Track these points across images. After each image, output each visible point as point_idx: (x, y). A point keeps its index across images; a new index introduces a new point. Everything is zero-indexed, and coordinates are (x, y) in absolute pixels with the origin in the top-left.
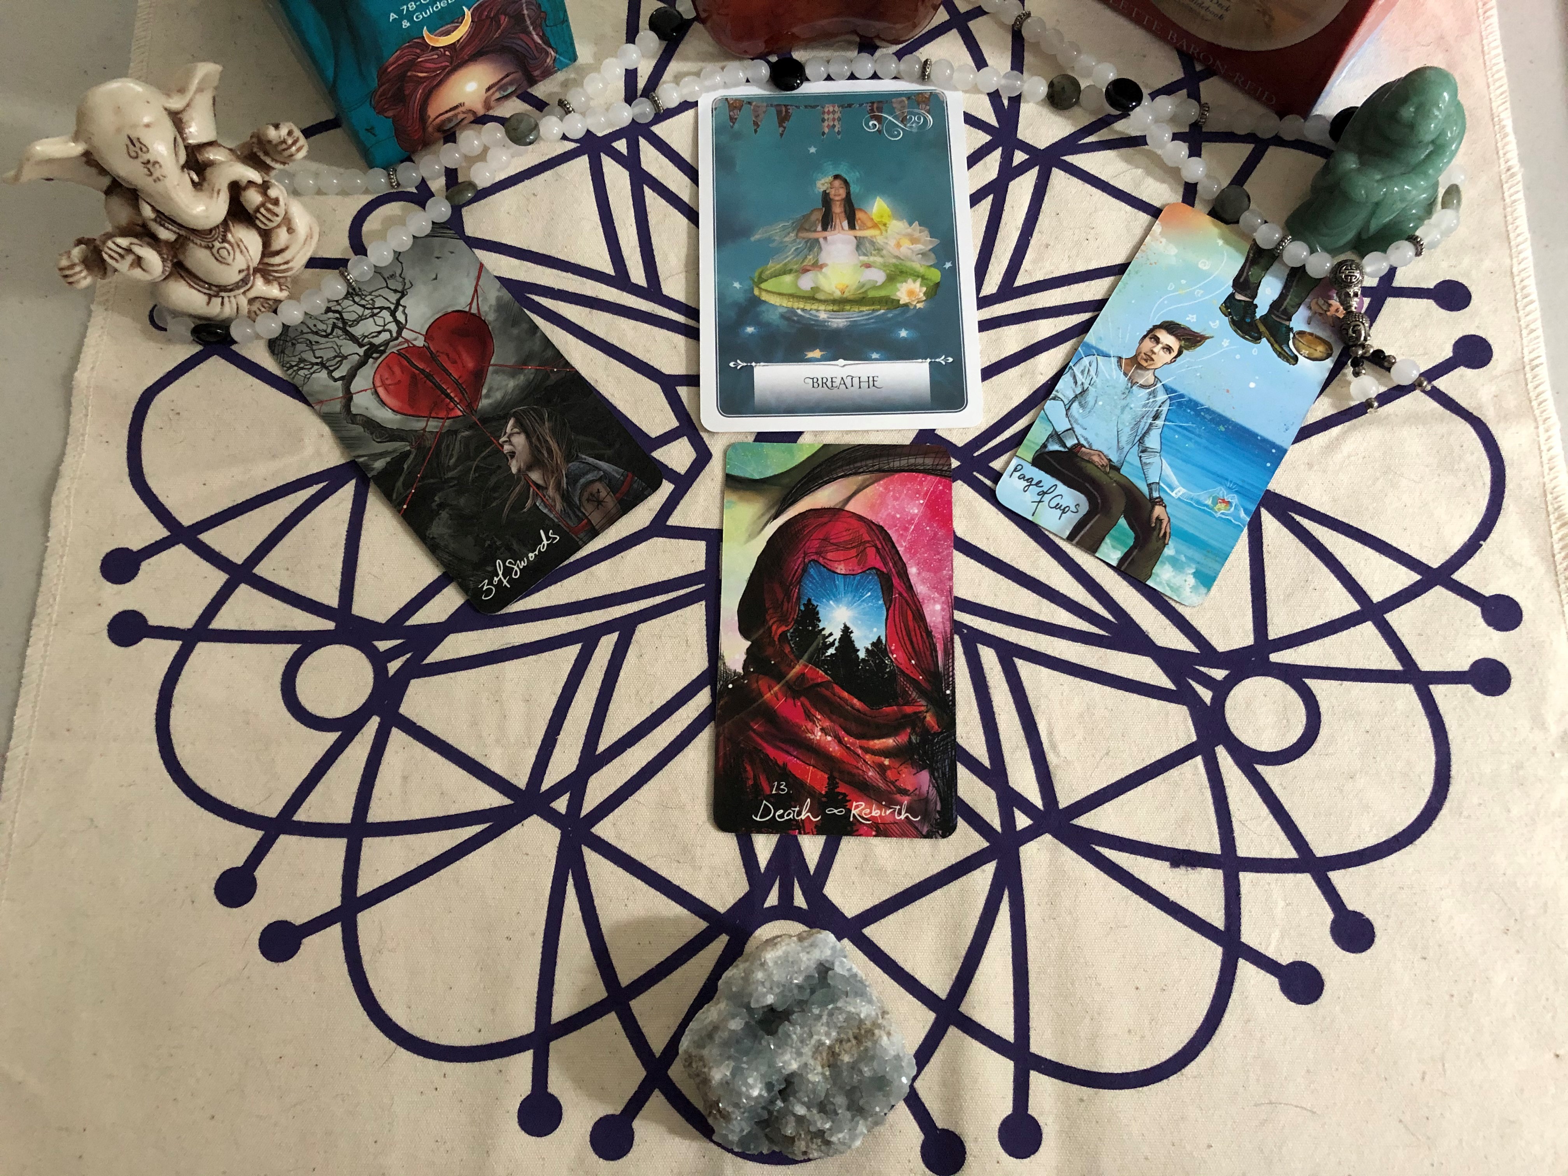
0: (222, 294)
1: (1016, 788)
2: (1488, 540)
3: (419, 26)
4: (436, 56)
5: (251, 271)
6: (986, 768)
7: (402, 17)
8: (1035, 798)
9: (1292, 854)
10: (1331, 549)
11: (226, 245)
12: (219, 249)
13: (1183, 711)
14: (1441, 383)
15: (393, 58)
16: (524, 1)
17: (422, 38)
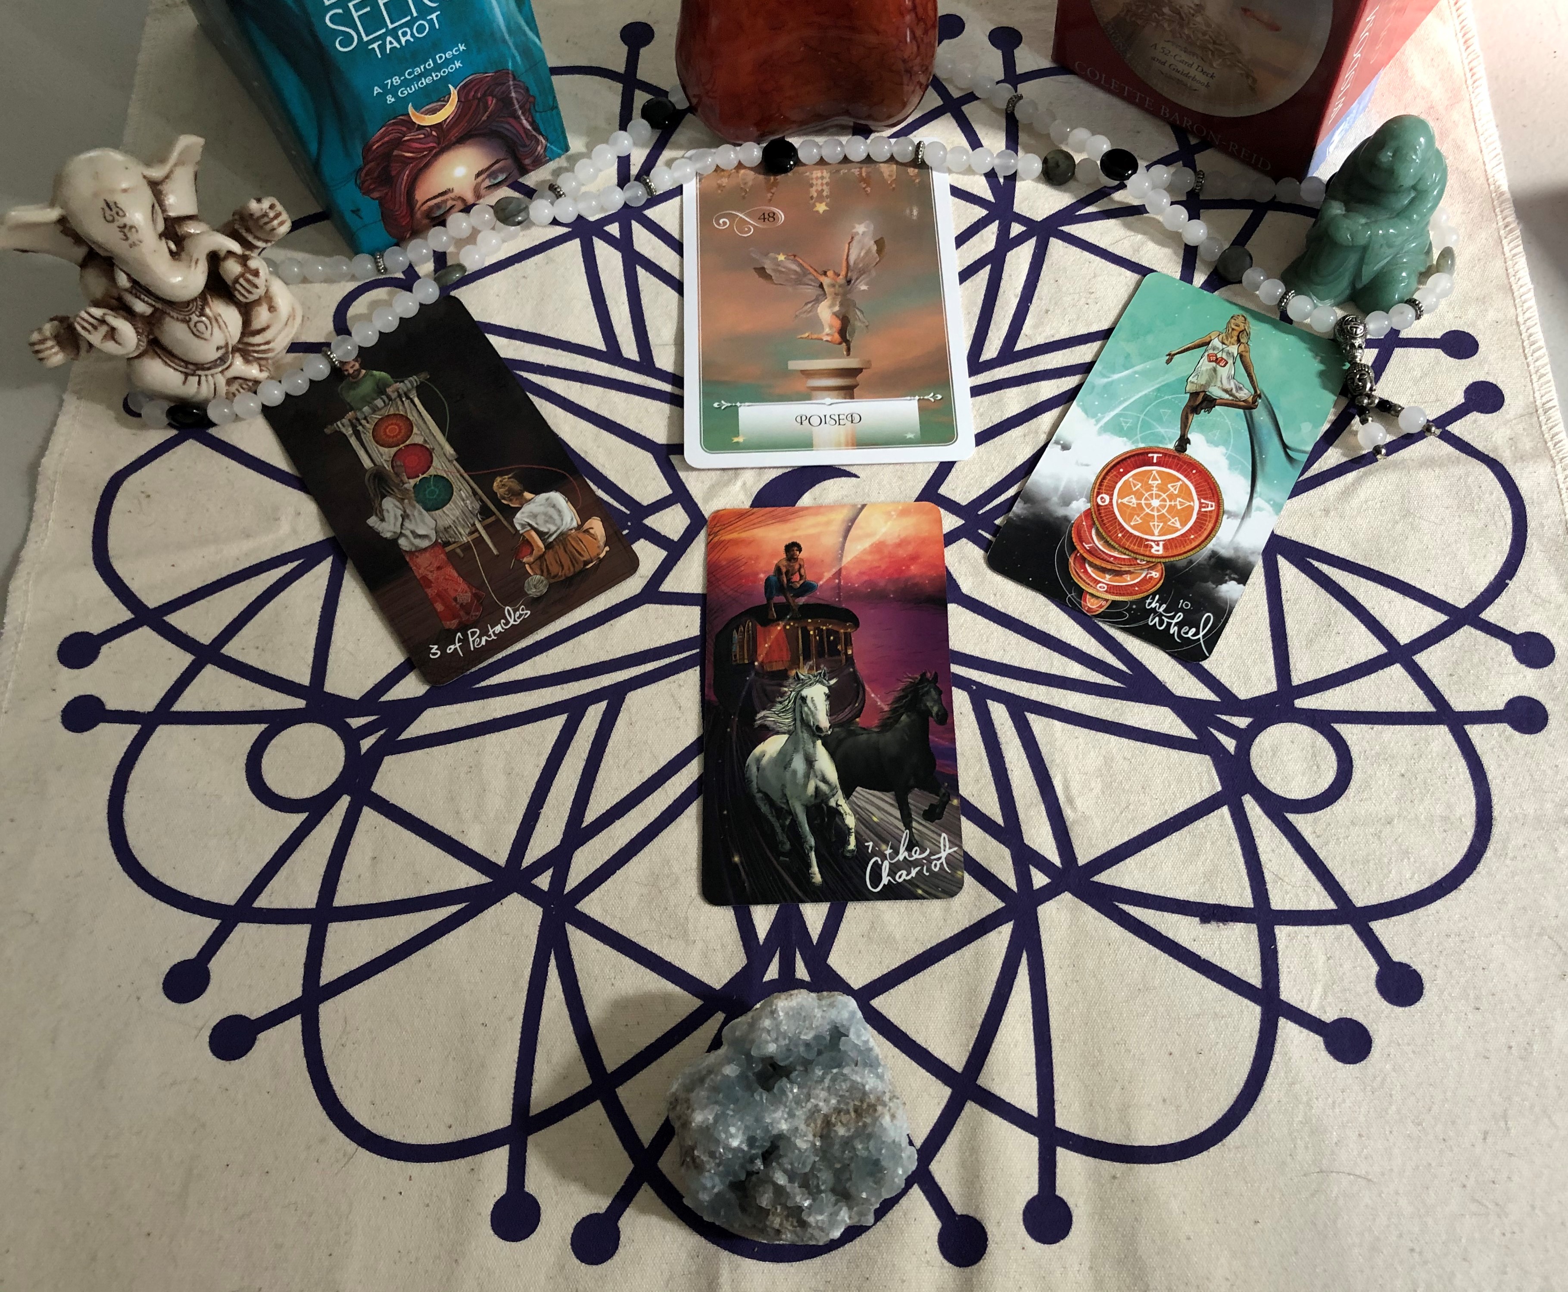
0: (199, 372)
1: (1032, 846)
2: (1514, 579)
3: (404, 101)
4: (422, 136)
5: (230, 349)
6: (1000, 826)
7: (386, 91)
8: (1053, 856)
9: (1331, 905)
10: (1352, 593)
11: (204, 319)
12: (196, 323)
13: (1206, 760)
14: (1455, 428)
15: (378, 135)
16: (511, 83)
17: (408, 115)
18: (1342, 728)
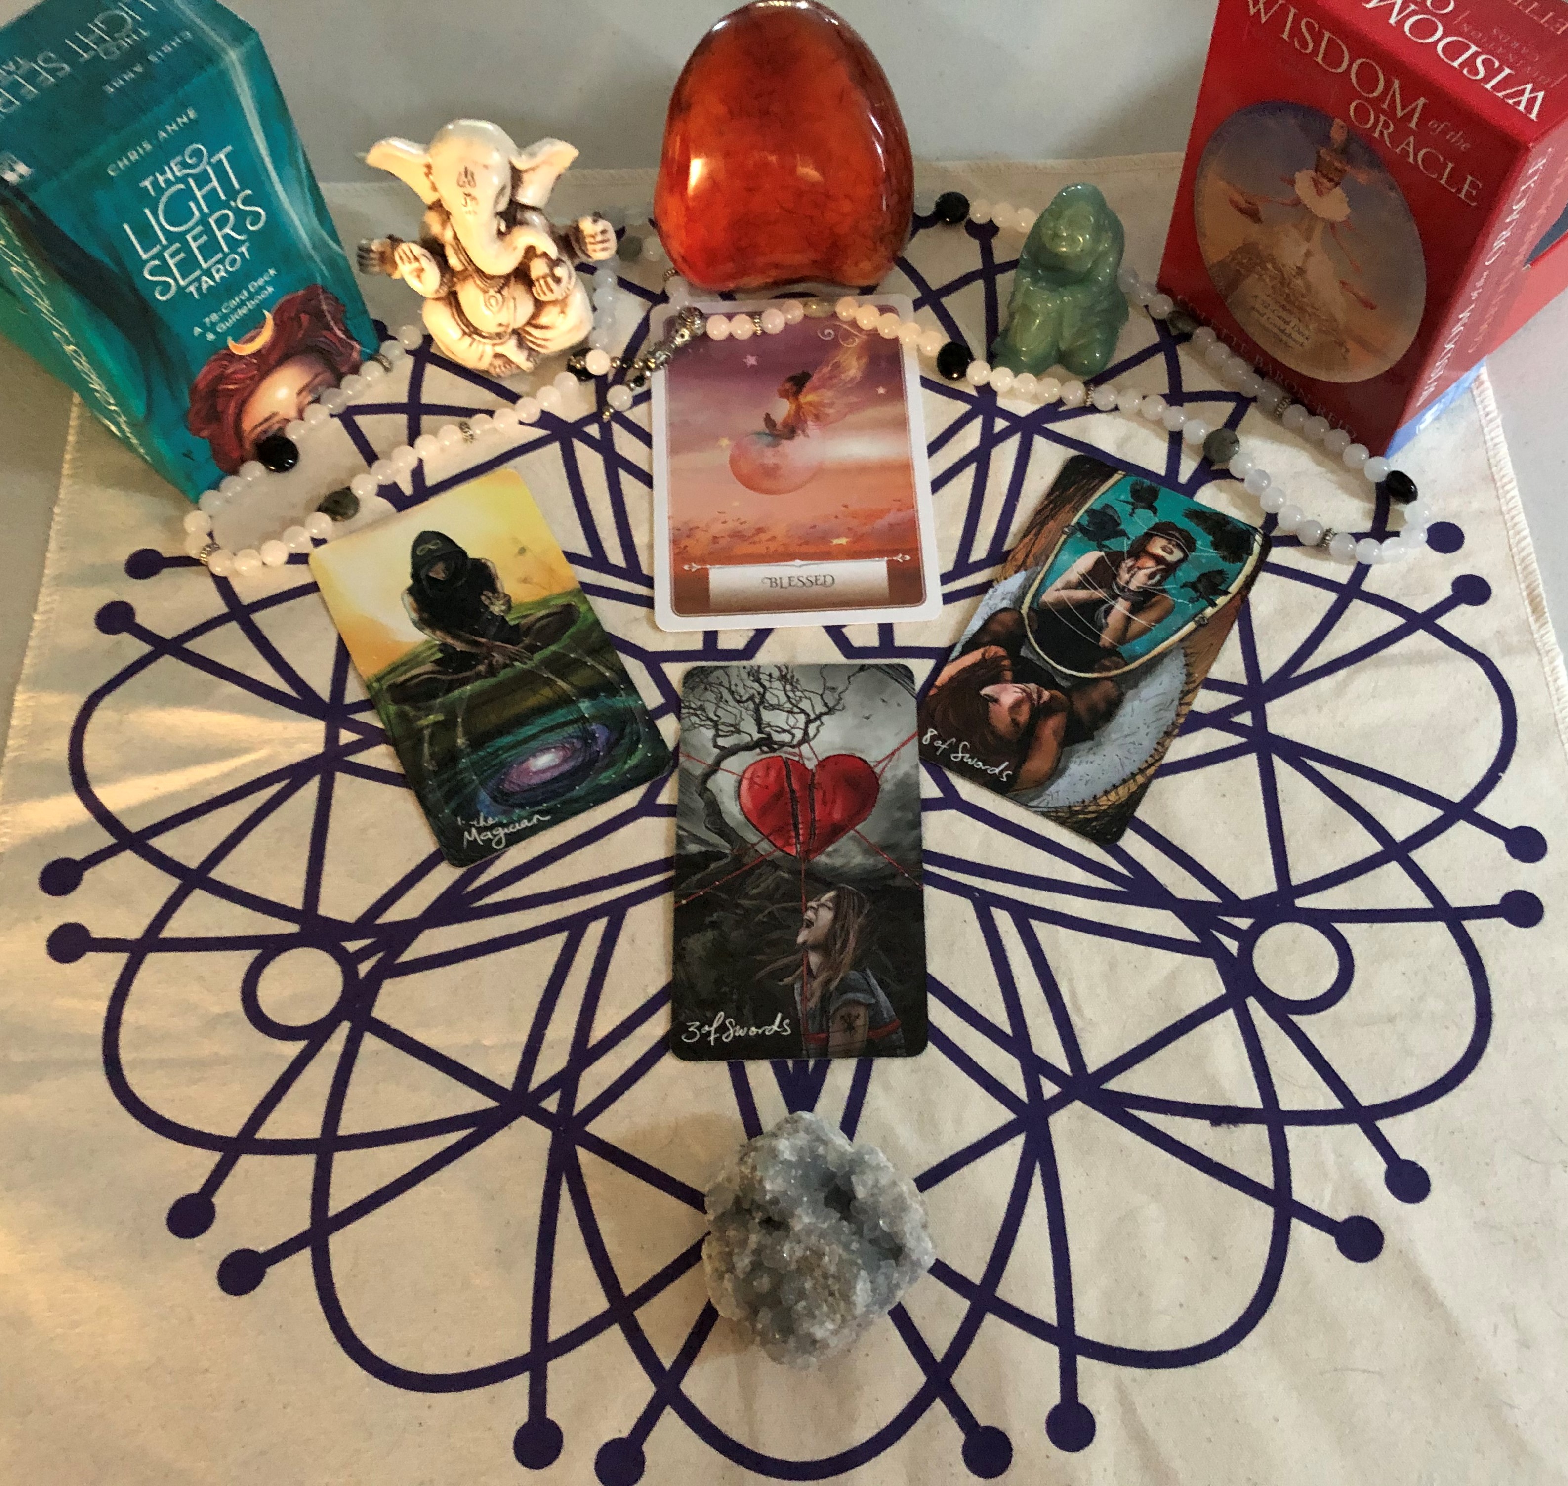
1: (1041, 1055)
2: (1507, 771)
4: (244, 366)
6: (1008, 1035)
8: (1063, 1064)
9: (1338, 1104)
10: (1347, 792)
13: (1210, 963)
14: (1443, 622)
15: (202, 374)
16: (321, 297)
17: (228, 348)
18: (1342, 927)
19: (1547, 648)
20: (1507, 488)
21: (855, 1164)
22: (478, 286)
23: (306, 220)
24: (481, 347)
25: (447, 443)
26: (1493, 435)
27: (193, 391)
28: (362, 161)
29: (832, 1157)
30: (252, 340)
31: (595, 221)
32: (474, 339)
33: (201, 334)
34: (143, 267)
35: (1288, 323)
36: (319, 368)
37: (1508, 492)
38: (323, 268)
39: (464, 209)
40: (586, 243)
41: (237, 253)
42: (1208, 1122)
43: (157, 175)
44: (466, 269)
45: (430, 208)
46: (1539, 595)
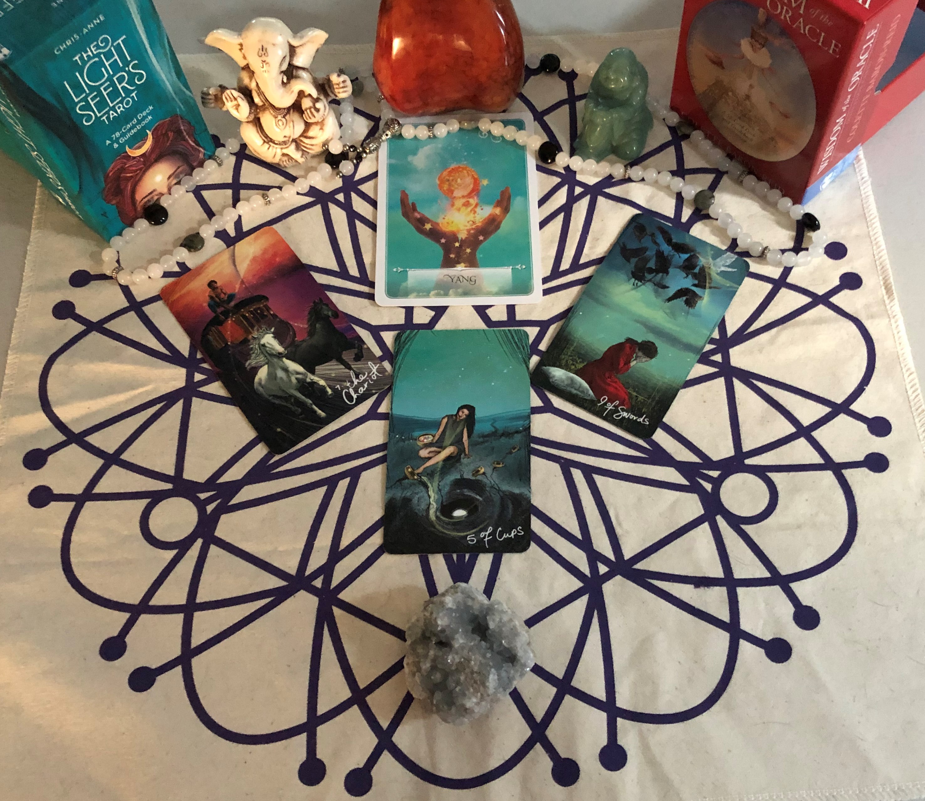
1: (598, 550)
2: (869, 385)
4: (136, 162)
6: (579, 539)
8: (610, 555)
9: (767, 575)
10: (777, 399)
13: (695, 497)
14: (834, 300)
15: (111, 167)
16: (180, 122)
17: (126, 152)
18: (772, 475)
19: (894, 314)
20: (872, 221)
21: (489, 610)
22: (272, 114)
23: (169, 76)
24: (274, 150)
25: (255, 206)
26: (866, 190)
27: (106, 177)
28: (202, 42)
29: (476, 606)
30: (140, 147)
31: (339, 76)
32: (270, 146)
33: (109, 144)
34: (76, 106)
35: (743, 127)
36: (180, 164)
37: (874, 223)
38: (181, 105)
39: (262, 69)
40: (334, 89)
41: (129, 97)
42: (692, 586)
43: (83, 53)
44: (264, 105)
45: (243, 69)
46: (890, 283)
